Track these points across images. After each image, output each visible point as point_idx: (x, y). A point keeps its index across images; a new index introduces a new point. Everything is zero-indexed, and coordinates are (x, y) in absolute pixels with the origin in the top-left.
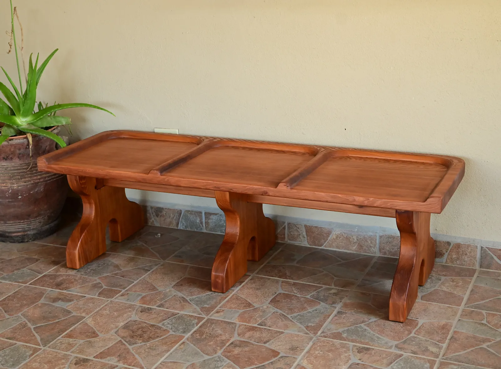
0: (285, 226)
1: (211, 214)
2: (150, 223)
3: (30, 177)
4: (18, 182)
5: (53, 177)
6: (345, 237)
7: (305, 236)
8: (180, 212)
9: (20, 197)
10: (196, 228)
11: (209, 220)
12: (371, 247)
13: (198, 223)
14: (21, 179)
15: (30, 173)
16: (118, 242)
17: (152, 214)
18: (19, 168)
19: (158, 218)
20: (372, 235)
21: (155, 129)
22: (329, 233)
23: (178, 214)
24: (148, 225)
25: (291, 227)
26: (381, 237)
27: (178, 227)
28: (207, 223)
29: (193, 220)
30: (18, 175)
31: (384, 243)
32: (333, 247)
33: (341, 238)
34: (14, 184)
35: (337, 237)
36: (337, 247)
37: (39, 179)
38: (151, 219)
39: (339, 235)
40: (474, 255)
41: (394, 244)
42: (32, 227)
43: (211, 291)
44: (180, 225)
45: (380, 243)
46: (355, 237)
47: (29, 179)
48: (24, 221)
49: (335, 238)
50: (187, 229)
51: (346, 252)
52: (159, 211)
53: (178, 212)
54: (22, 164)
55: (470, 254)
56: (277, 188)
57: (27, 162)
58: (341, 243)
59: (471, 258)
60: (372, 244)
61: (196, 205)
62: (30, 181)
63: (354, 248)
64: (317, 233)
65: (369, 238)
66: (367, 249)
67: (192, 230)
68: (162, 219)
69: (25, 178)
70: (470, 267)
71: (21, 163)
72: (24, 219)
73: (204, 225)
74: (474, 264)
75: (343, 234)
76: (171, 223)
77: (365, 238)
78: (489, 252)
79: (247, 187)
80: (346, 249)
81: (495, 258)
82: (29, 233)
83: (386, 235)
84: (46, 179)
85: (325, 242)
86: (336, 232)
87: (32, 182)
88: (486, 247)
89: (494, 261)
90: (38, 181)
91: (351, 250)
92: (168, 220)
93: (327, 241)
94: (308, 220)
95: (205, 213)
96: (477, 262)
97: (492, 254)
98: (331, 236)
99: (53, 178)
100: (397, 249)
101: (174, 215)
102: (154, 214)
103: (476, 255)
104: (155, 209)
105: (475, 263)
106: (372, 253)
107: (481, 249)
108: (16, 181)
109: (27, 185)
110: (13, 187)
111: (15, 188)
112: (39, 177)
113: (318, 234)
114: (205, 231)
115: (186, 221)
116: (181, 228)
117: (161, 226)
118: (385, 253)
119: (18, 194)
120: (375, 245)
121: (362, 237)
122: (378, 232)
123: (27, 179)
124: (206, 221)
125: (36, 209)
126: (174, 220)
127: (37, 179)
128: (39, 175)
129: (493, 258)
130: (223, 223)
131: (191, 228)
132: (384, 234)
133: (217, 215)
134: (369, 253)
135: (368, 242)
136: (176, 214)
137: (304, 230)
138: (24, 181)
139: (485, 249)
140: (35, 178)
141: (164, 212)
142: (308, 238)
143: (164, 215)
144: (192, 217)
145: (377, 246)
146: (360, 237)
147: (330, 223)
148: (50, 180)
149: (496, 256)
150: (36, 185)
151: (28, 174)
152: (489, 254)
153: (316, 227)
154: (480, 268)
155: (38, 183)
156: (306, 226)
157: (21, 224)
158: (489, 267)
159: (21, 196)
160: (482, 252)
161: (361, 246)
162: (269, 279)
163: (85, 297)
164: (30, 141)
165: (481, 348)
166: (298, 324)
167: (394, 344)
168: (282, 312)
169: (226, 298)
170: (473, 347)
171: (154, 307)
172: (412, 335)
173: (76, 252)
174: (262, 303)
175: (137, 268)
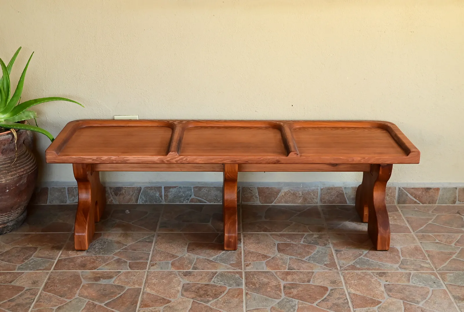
0: (240, 190)
1: (170, 188)
2: (108, 202)
3: (16, 171)
4: (6, 176)
5: (32, 168)
6: (292, 193)
7: (258, 196)
8: (139, 189)
9: (8, 191)
10: (155, 202)
11: (168, 193)
12: (314, 198)
13: (158, 197)
14: (8, 173)
15: (14, 166)
16: (98, 222)
17: (110, 194)
18: (4, 163)
19: (117, 197)
20: (314, 189)
21: (115, 117)
22: (278, 191)
23: (137, 191)
24: (107, 204)
25: (245, 190)
26: (322, 189)
27: (137, 203)
28: (166, 196)
29: (152, 195)
30: (4, 170)
31: (324, 194)
32: (282, 203)
33: (289, 195)
34: (2, 179)
35: (285, 194)
36: (286, 202)
37: (23, 172)
38: (109, 198)
39: (287, 192)
40: (393, 195)
41: (332, 194)
42: (11, 218)
43: (223, 250)
44: (140, 201)
45: (321, 194)
46: (301, 193)
47: (15, 172)
48: (7, 213)
49: (283, 195)
50: (147, 203)
51: (293, 206)
52: (118, 190)
53: (137, 189)
54: (6, 159)
55: (391, 195)
56: (288, 157)
57: (9, 157)
58: (289, 199)
59: (391, 197)
60: (315, 196)
61: (154, 181)
62: (15, 174)
63: (299, 201)
64: (268, 192)
65: (312, 191)
66: (310, 200)
67: (152, 204)
68: (122, 197)
69: (11, 172)
70: (390, 204)
71: (4, 158)
72: (7, 212)
73: (163, 198)
74: (393, 201)
75: (291, 191)
76: (130, 200)
77: (308, 192)
78: (405, 191)
79: (261, 158)
80: (293, 203)
81: (409, 195)
82: (8, 224)
83: (326, 188)
84: (28, 171)
85: (275, 199)
86: (285, 190)
87: (18, 175)
88: (403, 188)
89: (408, 198)
90: (22, 173)
91: (297, 203)
92: (128, 197)
93: (277, 198)
94: (259, 183)
95: (165, 188)
96: (395, 200)
97: (406, 192)
98: (280, 194)
99: (32, 170)
100: (335, 197)
101: (134, 192)
102: (113, 193)
103: (395, 194)
104: (114, 189)
105: (395, 201)
106: (314, 204)
107: (399, 190)
108: (4, 175)
109: (14, 178)
110: (2, 181)
111: (3, 182)
112: (22, 170)
113: (269, 194)
114: (164, 203)
115: (146, 197)
116: (141, 203)
117: (120, 204)
118: (325, 202)
119: (6, 188)
120: (317, 197)
121: (306, 191)
122: (319, 186)
123: (13, 173)
124: (165, 194)
125: (18, 200)
126: (133, 197)
127: (21, 172)
128: (22, 168)
129: (407, 195)
130: (182, 194)
131: (150, 202)
132: (324, 187)
133: (177, 188)
134: (312, 204)
135: (311, 195)
136: (136, 191)
137: (257, 191)
138: (11, 175)
139: (402, 190)
140: (19, 171)
141: (123, 190)
142: (260, 198)
143: (124, 194)
144: (151, 192)
145: (319, 197)
146: (304, 192)
147: (279, 183)
148: (30, 171)
149: (409, 193)
150: (20, 178)
151: (13, 168)
152: (405, 192)
153: (268, 188)
154: (398, 204)
155: (23, 175)
156: (258, 188)
157: (3, 216)
158: (404, 202)
159: (8, 189)
160: (400, 191)
161: (305, 199)
162: (258, 234)
163: (120, 272)
164: (15, 136)
165: (454, 259)
166: (317, 264)
167: (397, 266)
168: (295, 257)
169: (241, 253)
170: (448, 259)
171: (190, 270)
172: (402, 258)
173: (86, 234)
174: (274, 253)
175: (138, 241)
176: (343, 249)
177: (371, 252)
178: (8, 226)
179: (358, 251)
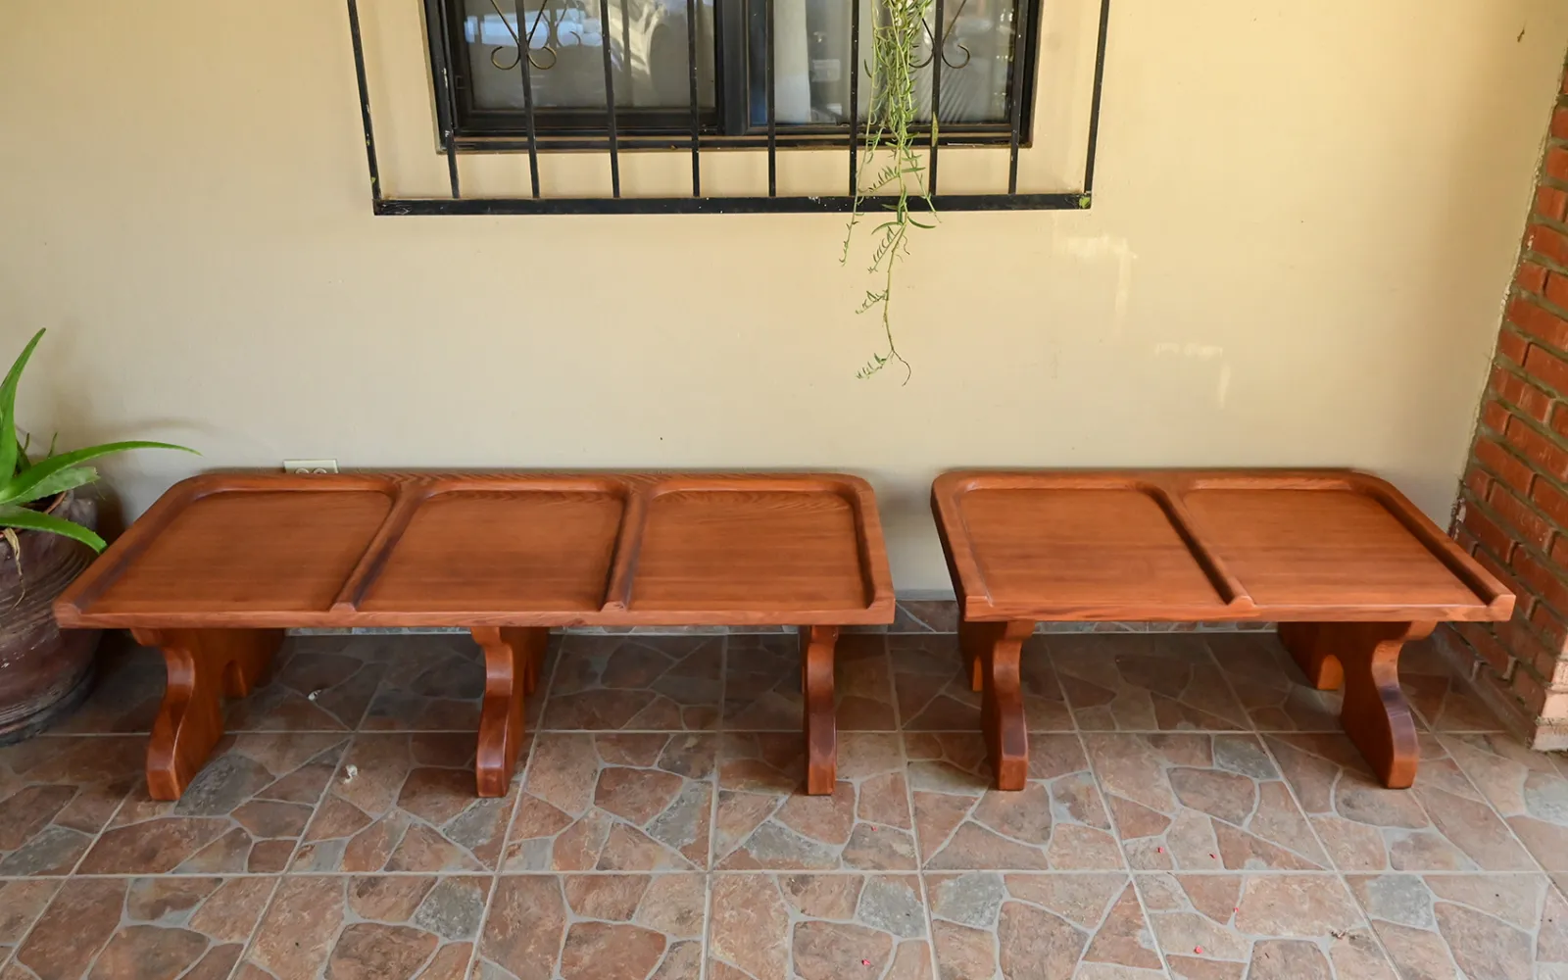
3: (25, 618)
9: (6, 665)
14: (4, 627)
15: (21, 608)
16: (243, 697)
21: (285, 462)
37: (47, 616)
42: (38, 708)
43: (477, 796)
47: (23, 622)
48: (20, 704)
56: (601, 612)
62: (26, 626)
69: (13, 622)
72: (19, 701)
81: (910, 615)
82: (33, 720)
87: (32, 627)
89: (908, 620)
90: (46, 620)
97: (904, 610)
109: (20, 636)
112: (45, 612)
116: (358, 633)
117: (316, 634)
123: (19, 624)
127: (41, 618)
128: (43, 608)
129: (906, 614)
138: (11, 629)
140: (36, 616)
149: (910, 611)
150: (40, 630)
151: (18, 613)
154: (889, 631)
155: (45, 624)
157: (14, 709)
158: (901, 628)
159: (8, 661)
162: (570, 736)
163: (220, 880)
164: (14, 546)
165: (967, 824)
166: (666, 845)
167: (838, 850)
168: (626, 822)
169: (511, 808)
170: (953, 823)
171: (380, 872)
172: (857, 821)
173: (171, 768)
174: (582, 806)
175: (304, 764)
176: (737, 790)
177: (795, 797)
178: (33, 725)
179: (764, 796)
